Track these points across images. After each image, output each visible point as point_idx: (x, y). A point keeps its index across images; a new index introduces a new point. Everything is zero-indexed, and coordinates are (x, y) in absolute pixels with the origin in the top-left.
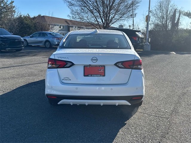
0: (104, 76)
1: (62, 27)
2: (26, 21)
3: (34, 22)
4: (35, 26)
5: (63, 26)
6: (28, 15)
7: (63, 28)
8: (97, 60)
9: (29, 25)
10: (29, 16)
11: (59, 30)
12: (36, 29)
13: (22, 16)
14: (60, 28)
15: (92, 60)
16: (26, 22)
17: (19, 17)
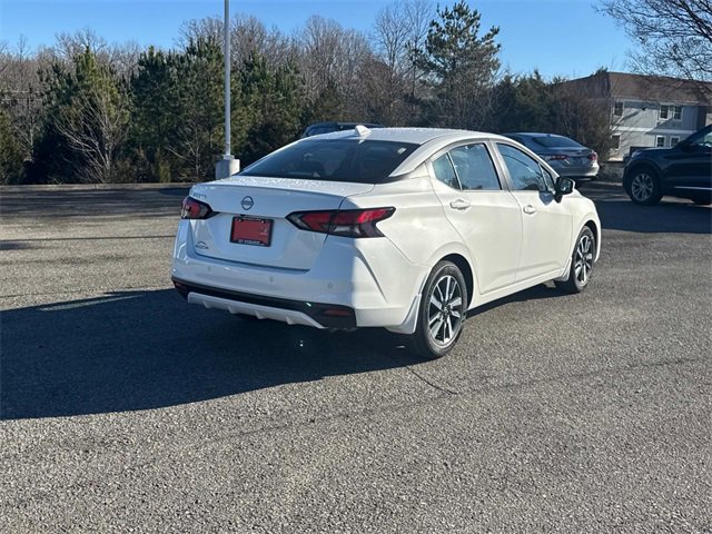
0: (268, 245)
1: (671, 114)
2: (524, 95)
3: (551, 96)
4: (553, 114)
5: (678, 109)
6: (537, 73)
7: (677, 117)
8: (252, 203)
9: (530, 109)
10: (539, 77)
11: (659, 126)
12: (554, 124)
13: (512, 81)
14: (664, 116)
15: (243, 202)
16: (523, 98)
17: (502, 82)
